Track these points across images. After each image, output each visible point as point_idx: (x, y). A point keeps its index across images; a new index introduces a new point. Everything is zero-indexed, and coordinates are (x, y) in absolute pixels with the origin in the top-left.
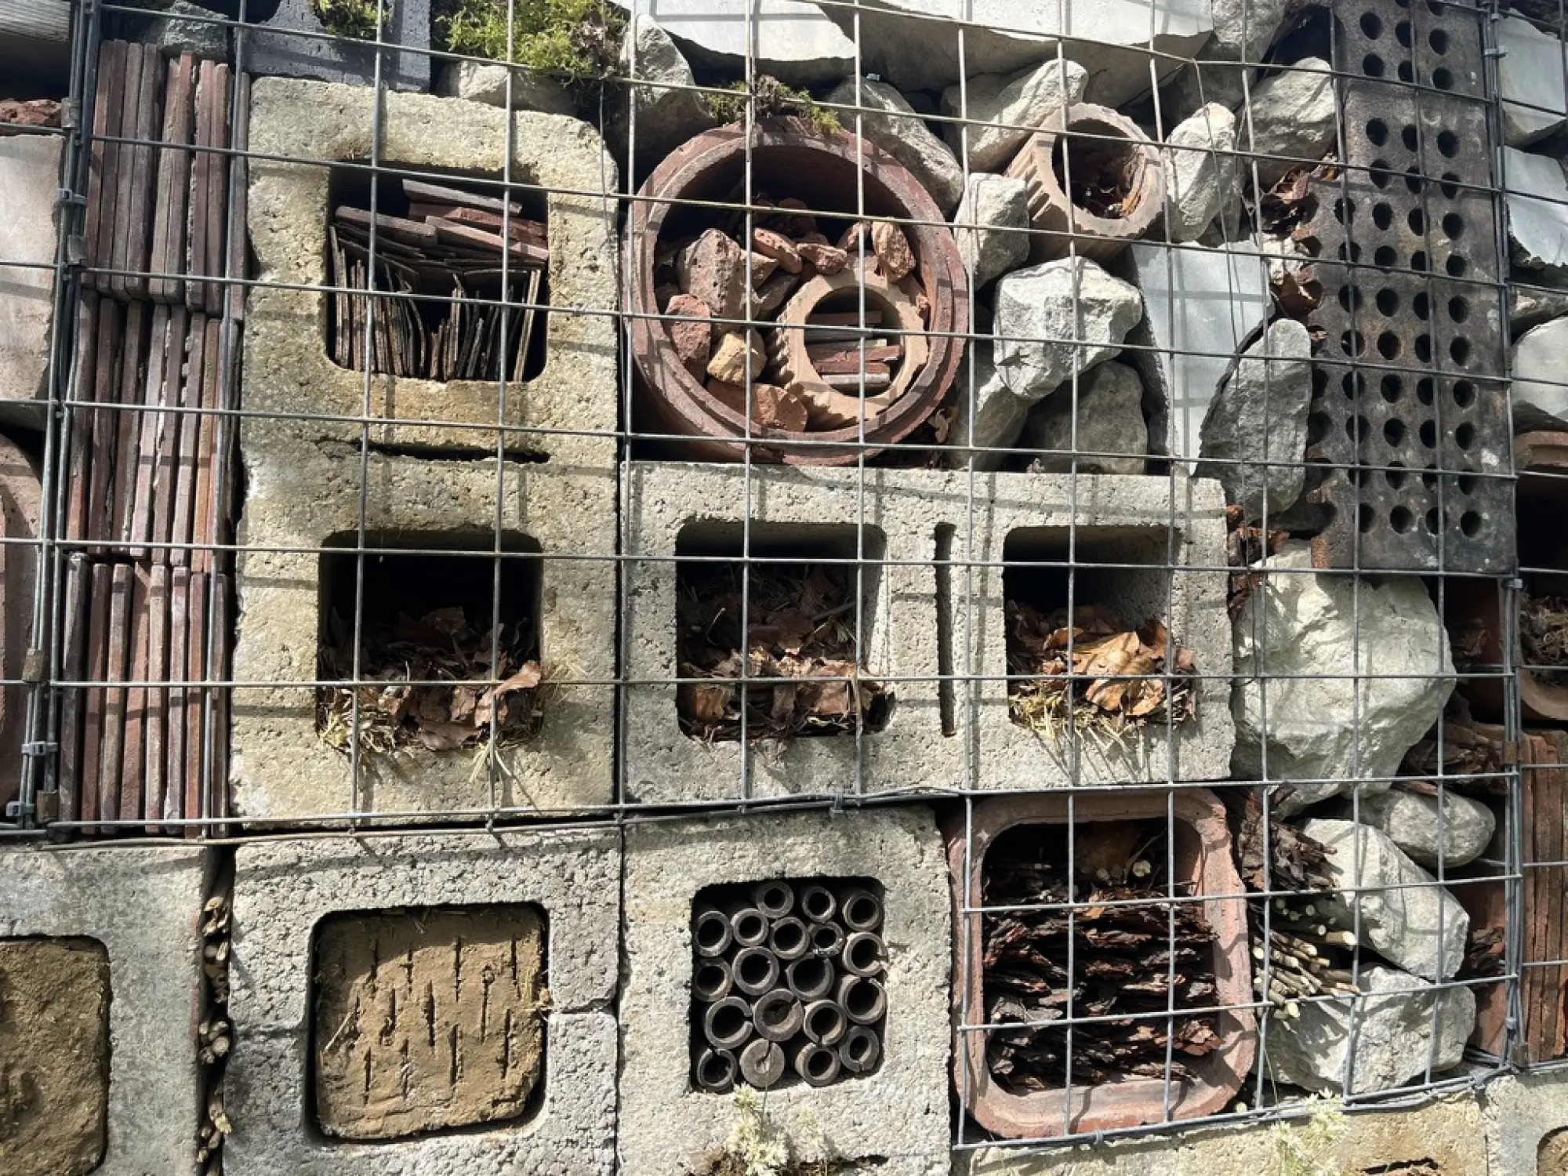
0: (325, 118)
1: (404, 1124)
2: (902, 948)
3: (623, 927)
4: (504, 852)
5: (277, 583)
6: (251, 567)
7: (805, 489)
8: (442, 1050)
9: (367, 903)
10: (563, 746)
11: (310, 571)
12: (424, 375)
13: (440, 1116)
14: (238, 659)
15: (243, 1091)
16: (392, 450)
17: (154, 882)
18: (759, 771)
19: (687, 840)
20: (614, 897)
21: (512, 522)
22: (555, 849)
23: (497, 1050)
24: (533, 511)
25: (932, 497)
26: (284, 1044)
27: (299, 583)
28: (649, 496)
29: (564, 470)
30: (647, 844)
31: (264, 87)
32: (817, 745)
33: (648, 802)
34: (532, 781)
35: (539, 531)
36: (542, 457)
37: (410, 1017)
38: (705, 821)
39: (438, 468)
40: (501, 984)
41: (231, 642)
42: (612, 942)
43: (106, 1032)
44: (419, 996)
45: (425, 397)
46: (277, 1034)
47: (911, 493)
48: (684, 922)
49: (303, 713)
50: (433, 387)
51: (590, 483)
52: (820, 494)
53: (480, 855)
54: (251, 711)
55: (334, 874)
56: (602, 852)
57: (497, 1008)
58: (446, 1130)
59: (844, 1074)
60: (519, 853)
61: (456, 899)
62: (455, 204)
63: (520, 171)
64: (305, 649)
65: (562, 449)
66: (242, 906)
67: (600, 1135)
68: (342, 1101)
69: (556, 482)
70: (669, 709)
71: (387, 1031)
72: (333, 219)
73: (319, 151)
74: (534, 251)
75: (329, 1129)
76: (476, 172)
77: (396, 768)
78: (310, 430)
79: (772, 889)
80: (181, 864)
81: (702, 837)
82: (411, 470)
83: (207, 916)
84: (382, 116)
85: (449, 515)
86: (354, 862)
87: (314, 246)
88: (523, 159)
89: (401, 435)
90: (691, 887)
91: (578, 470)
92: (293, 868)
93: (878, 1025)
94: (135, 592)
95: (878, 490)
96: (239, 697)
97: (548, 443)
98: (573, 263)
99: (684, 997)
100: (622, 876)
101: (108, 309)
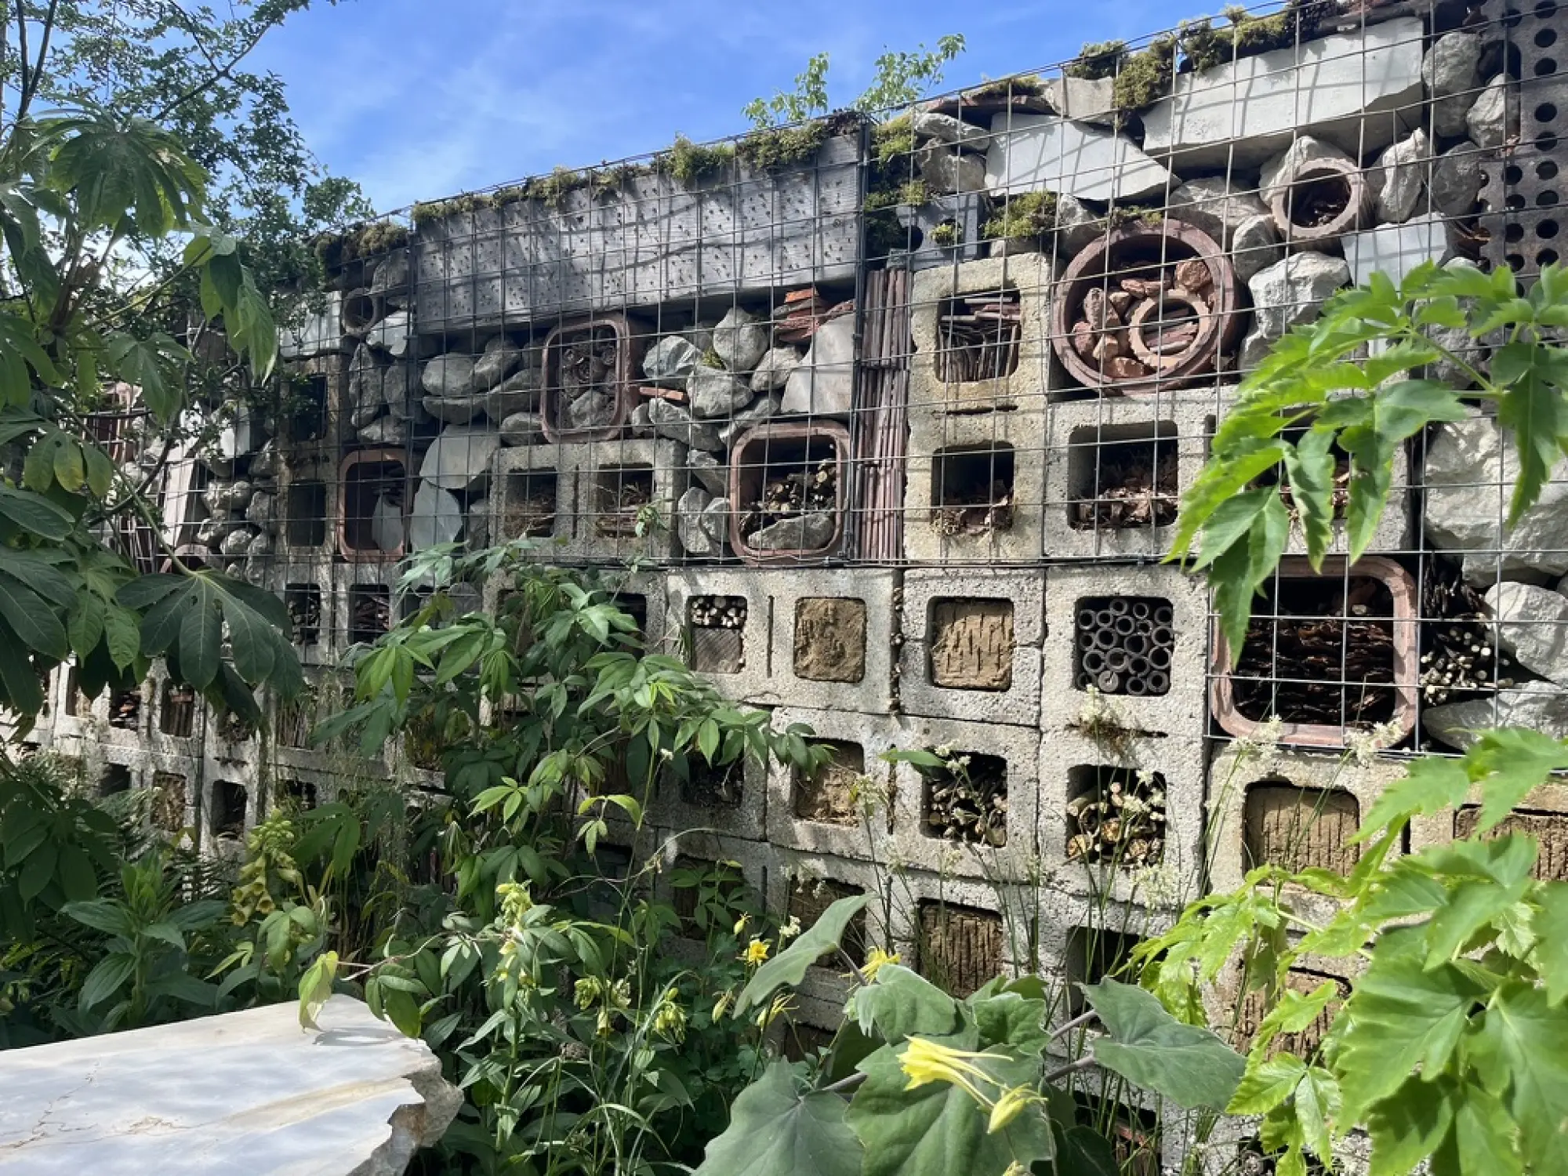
0: (937, 282)
1: (960, 682)
2: (1180, 634)
3: (1044, 612)
4: (996, 577)
5: (918, 470)
6: (910, 465)
7: (1134, 406)
8: (975, 656)
9: (945, 594)
10: (1021, 533)
11: (929, 465)
12: (970, 380)
13: (974, 682)
14: (906, 499)
15: (906, 660)
16: (957, 413)
17: (879, 581)
18: (1105, 545)
19: (1073, 575)
20: (1040, 599)
21: (1002, 438)
22: (1016, 576)
23: (995, 660)
24: (1011, 432)
25: (1204, 403)
26: (918, 645)
27: (925, 470)
28: (1058, 419)
29: (1023, 412)
30: (1056, 577)
31: (917, 276)
32: (1134, 532)
33: (1052, 556)
34: (1008, 548)
35: (1013, 441)
36: (1015, 408)
37: (964, 642)
38: (1081, 567)
39: (975, 418)
40: (997, 634)
41: (904, 493)
42: (1039, 618)
43: (865, 632)
44: (967, 634)
45: (970, 389)
46: (917, 640)
47: (1191, 401)
48: (1071, 612)
49: (926, 520)
50: (974, 384)
51: (1033, 416)
52: (1142, 408)
53: (986, 577)
54: (910, 520)
55: (935, 582)
56: (1035, 579)
57: (995, 643)
58: (975, 688)
59: (1149, 693)
60: (1002, 577)
61: (977, 595)
62: (984, 304)
63: (1008, 284)
64: (927, 495)
65: (1021, 403)
66: (906, 592)
67: (1033, 700)
68: (940, 671)
69: (1019, 418)
70: (1063, 516)
71: (956, 647)
72: (940, 322)
73: (935, 297)
74: (1015, 317)
75: (936, 680)
76: (992, 289)
77: (957, 542)
78: (930, 409)
79: (1116, 601)
80: (887, 575)
81: (1080, 575)
82: (965, 420)
83: (895, 594)
84: (956, 276)
85: (978, 437)
86: (942, 578)
87: (932, 335)
88: (1010, 278)
89: (961, 406)
90: (1075, 597)
91: (1029, 411)
92: (921, 579)
93: (1168, 671)
94: (877, 477)
95: (1172, 403)
96: (907, 514)
97: (1017, 401)
98: (1030, 317)
99: (1070, 646)
100: (1045, 590)
101: (871, 373)
